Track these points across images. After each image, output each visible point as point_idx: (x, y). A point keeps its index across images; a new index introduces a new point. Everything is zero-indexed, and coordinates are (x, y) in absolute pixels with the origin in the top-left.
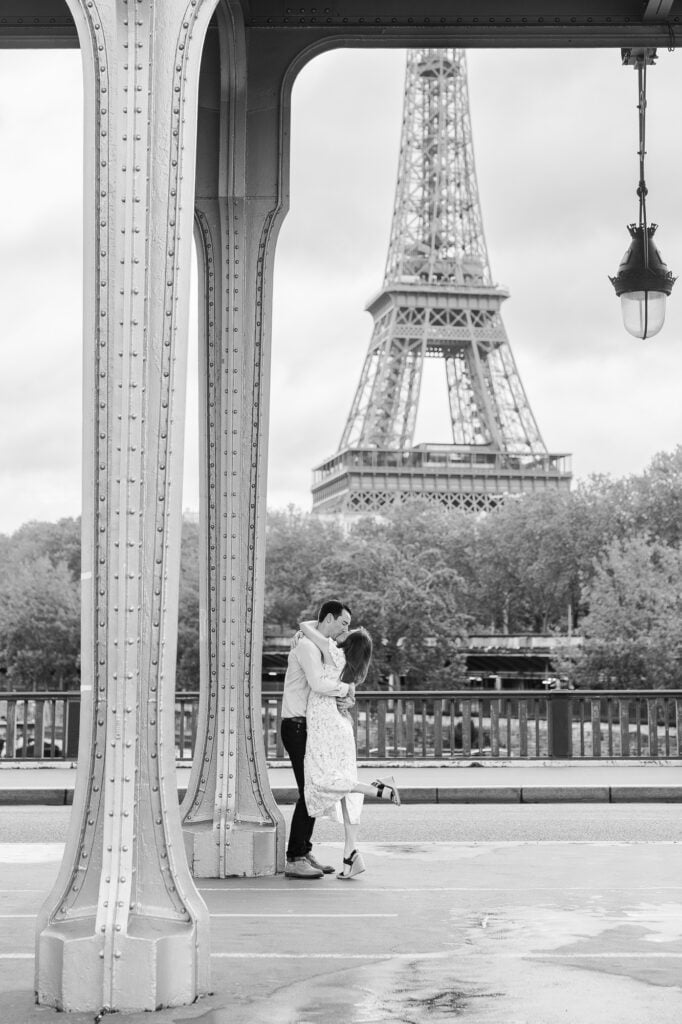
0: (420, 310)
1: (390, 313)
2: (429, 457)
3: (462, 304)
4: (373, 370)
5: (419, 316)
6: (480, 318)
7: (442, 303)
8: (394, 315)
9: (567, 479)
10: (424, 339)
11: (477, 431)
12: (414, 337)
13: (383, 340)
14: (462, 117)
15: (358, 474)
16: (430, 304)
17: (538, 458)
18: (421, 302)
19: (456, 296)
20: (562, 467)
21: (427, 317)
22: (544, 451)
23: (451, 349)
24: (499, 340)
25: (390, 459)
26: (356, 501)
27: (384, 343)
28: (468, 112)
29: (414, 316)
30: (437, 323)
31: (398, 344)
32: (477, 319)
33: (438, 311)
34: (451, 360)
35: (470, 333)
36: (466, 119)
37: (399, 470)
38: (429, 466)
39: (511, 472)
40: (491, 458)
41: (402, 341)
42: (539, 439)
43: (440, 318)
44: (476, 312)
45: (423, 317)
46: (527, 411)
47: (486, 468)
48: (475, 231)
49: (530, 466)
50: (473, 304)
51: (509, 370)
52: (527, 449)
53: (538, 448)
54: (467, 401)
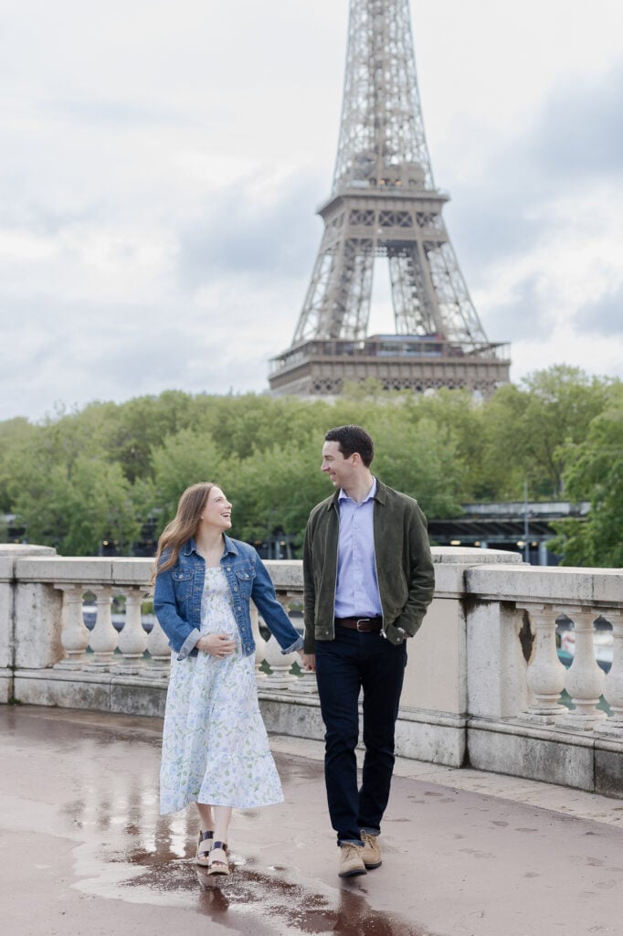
0: (370, 212)
1: (343, 215)
2: (383, 347)
3: (408, 207)
4: (325, 268)
5: (369, 218)
6: (425, 219)
7: (390, 206)
8: (347, 217)
9: (506, 364)
10: (375, 239)
11: (419, 323)
12: (365, 237)
13: (336, 241)
14: (403, 34)
15: (319, 363)
16: (379, 207)
17: (478, 346)
18: (371, 205)
19: (403, 199)
20: (501, 354)
21: (377, 219)
22: (484, 340)
23: (394, 249)
24: (441, 240)
25: (347, 348)
26: (318, 387)
27: (338, 244)
28: (409, 30)
29: (365, 218)
30: (386, 224)
31: (351, 243)
32: (422, 220)
33: (386, 213)
34: (394, 259)
35: (416, 233)
36: (407, 36)
37: (356, 358)
38: (382, 355)
39: (457, 360)
40: (438, 347)
41: (355, 241)
42: (480, 329)
43: (389, 219)
44: (420, 214)
45: (373, 218)
46: (468, 304)
47: (433, 356)
48: (417, 140)
49: (472, 353)
50: (418, 207)
51: (451, 267)
52: (468, 339)
53: (479, 338)
54: (410, 296)
